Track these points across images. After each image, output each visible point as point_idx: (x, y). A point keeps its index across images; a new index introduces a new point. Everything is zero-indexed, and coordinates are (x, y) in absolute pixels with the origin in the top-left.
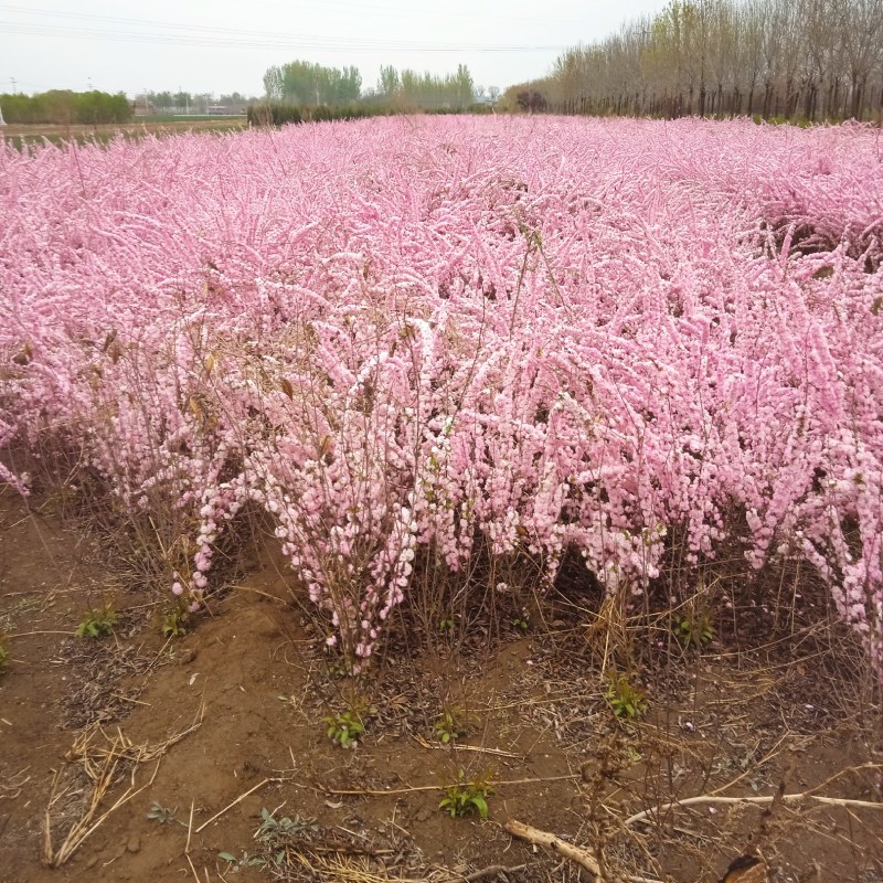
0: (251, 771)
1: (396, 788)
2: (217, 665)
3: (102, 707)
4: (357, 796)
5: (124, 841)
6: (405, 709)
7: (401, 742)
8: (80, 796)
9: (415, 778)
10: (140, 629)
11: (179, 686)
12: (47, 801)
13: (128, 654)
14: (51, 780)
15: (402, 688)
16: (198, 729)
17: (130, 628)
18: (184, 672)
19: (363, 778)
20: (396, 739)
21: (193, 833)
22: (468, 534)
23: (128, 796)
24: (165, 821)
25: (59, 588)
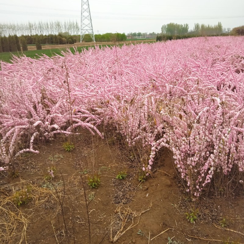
0: (165, 225)
1: (207, 238)
2: (154, 192)
3: (123, 199)
4: (196, 239)
5: (131, 239)
6: (209, 214)
7: (208, 224)
8: (118, 223)
9: (214, 236)
10: (132, 179)
11: (144, 197)
12: (110, 223)
13: (129, 185)
14: (111, 217)
15: (208, 208)
16: (150, 210)
17: (130, 178)
18: (145, 193)
19: (197, 233)
20: (207, 223)
21: (150, 241)
22: (231, 164)
23: (132, 226)
24: (142, 235)
25: (112, 164)
